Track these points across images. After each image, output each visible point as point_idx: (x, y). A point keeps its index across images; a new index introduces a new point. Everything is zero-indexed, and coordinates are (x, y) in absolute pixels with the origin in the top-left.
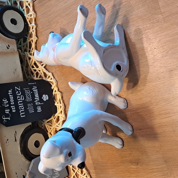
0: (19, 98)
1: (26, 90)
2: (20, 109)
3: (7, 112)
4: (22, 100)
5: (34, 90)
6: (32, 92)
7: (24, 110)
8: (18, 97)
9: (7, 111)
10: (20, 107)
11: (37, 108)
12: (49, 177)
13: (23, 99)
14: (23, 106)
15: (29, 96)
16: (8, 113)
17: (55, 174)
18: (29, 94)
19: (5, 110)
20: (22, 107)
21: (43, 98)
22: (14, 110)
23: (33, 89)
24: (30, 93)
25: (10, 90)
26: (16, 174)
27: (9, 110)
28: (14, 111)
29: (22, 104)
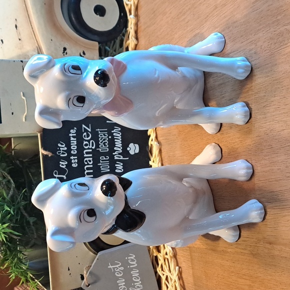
0: (86, 145)
1: (101, 131)
2: (86, 163)
3: (62, 165)
4: (91, 149)
5: (114, 134)
6: (110, 137)
7: (92, 166)
8: (85, 143)
9: (63, 163)
10: (85, 159)
11: (116, 165)
12: (123, 287)
13: (93, 146)
14: (91, 159)
15: (104, 144)
16: (64, 167)
17: (135, 284)
18: (104, 140)
19: (60, 162)
20: (90, 161)
21: (128, 149)
22: (75, 163)
23: (114, 131)
24: (108, 137)
25: (73, 129)
26: (69, 270)
27: (66, 163)
28: (74, 165)
29: (91, 155)
